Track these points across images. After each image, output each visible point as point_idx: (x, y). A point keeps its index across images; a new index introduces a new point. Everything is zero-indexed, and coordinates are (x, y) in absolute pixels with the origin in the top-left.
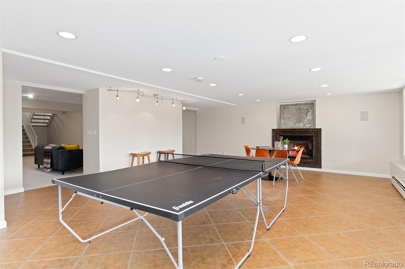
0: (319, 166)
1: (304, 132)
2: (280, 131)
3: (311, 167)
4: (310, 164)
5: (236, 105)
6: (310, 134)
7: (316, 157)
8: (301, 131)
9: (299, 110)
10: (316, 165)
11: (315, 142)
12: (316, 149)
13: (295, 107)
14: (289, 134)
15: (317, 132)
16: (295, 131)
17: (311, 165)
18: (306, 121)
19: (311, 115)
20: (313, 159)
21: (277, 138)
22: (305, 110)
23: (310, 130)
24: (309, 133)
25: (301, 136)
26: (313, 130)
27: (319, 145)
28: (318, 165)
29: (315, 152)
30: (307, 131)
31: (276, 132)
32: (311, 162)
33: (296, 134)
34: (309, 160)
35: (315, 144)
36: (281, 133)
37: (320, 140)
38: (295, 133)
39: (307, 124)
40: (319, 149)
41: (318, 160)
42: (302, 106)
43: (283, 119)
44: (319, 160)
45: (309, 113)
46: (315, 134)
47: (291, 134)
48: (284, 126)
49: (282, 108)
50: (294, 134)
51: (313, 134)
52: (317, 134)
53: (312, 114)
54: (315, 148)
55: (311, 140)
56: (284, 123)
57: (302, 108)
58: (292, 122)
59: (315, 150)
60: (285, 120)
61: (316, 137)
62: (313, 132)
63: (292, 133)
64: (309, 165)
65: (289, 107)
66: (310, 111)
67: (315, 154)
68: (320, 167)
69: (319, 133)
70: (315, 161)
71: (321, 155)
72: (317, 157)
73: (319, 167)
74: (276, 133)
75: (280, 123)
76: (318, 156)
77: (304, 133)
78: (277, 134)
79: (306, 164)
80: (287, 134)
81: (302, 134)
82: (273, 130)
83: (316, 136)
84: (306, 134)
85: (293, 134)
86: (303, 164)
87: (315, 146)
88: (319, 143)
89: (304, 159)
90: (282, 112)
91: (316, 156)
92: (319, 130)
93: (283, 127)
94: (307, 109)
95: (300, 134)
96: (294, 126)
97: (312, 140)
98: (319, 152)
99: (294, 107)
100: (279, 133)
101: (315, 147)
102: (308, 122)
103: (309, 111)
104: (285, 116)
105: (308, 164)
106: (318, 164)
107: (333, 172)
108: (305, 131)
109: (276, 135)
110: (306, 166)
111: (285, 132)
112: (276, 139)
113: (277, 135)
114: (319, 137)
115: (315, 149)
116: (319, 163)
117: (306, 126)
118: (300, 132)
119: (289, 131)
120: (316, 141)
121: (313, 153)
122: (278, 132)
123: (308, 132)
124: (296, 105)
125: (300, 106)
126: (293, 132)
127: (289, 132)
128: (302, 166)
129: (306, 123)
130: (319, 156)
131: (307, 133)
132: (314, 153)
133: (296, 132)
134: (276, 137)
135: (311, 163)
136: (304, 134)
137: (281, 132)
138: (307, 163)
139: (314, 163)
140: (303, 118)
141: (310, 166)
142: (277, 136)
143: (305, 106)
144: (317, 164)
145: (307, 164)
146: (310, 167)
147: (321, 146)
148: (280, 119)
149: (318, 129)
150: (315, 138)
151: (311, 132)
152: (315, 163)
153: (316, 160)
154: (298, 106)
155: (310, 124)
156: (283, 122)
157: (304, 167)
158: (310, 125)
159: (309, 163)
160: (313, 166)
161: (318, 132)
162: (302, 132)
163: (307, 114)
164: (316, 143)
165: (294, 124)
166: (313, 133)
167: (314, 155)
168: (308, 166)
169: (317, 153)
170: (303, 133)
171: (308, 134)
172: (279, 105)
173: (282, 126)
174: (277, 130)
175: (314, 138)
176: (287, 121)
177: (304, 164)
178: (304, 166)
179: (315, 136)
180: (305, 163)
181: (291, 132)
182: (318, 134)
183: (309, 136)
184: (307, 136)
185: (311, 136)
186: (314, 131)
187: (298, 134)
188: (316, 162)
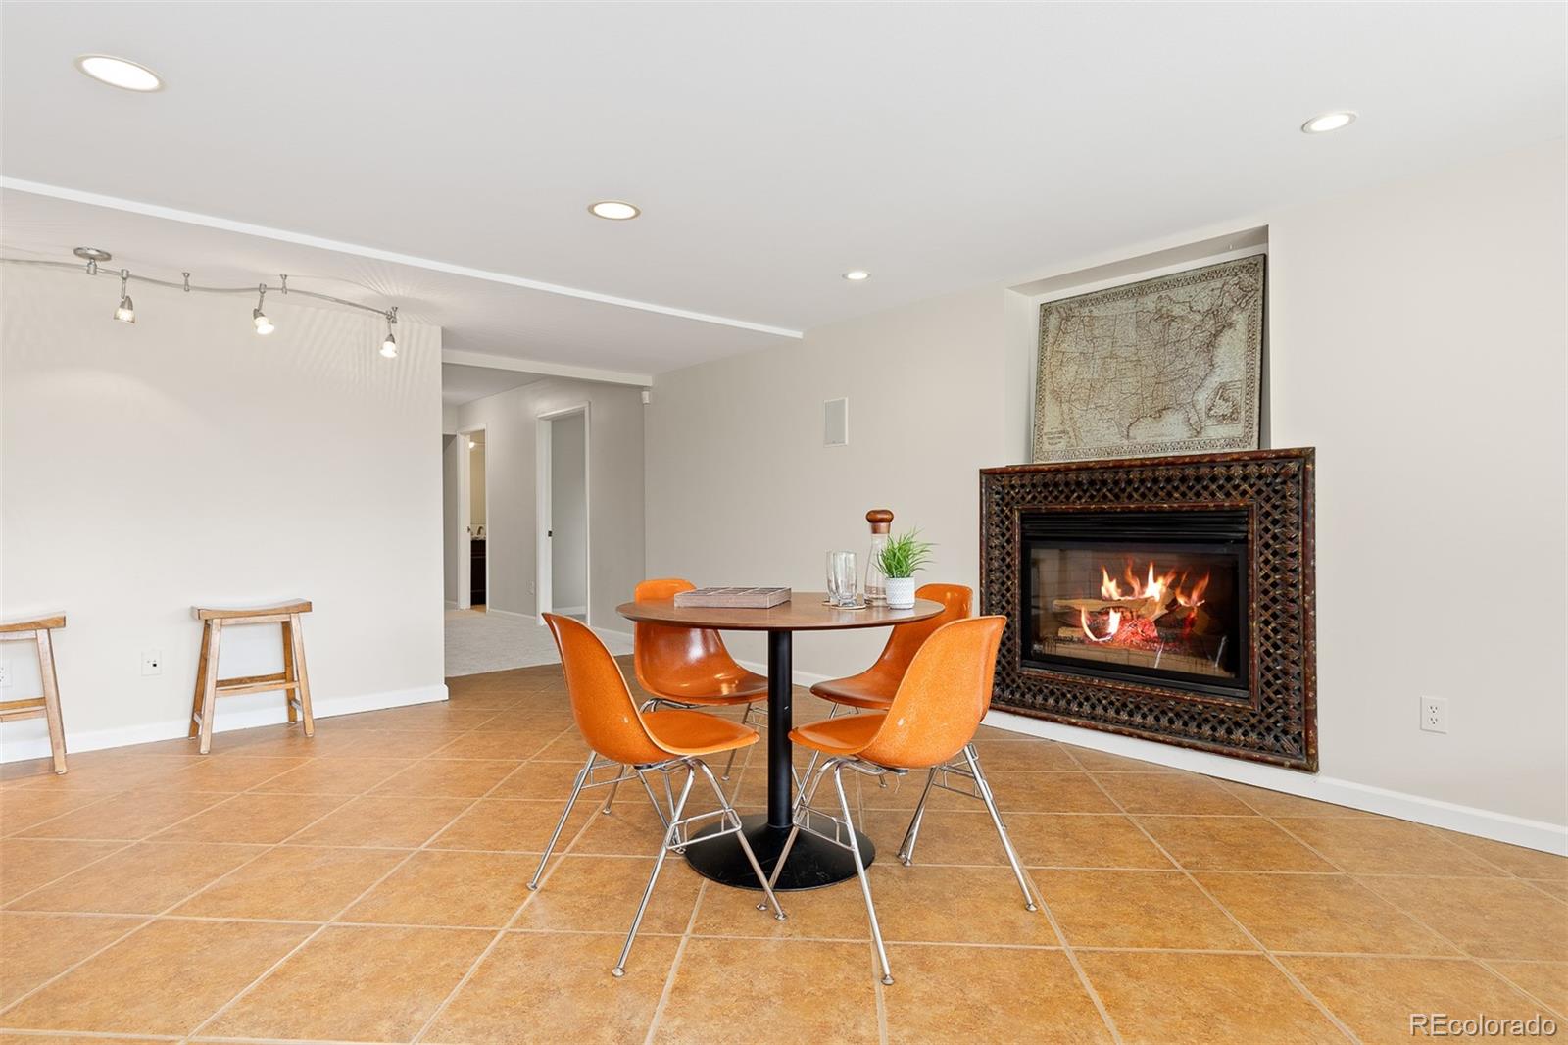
0: (1293, 756)
1: (1183, 480)
2: (1027, 480)
3: (1237, 756)
4: (1229, 732)
5: (798, 335)
6: (1228, 495)
7: (1269, 676)
8: (1161, 473)
9: (1155, 327)
10: (1270, 740)
11: (1267, 561)
12: (1275, 616)
13: (1130, 303)
14: (1079, 498)
15: (1276, 476)
16: (1122, 475)
17: (1238, 735)
18: (1202, 398)
19: (1241, 349)
20: (1247, 689)
21: (1008, 529)
22: (1198, 317)
23: (1228, 467)
24: (1221, 488)
25: (1161, 511)
26: (1245, 466)
27: (1293, 586)
28: (1285, 741)
29: (1267, 638)
30: (1204, 470)
31: (1003, 487)
32: (1237, 710)
33: (1130, 497)
34: (1221, 700)
35: (1266, 577)
36: (1034, 498)
37: (1305, 543)
38: (1123, 491)
39: (1210, 422)
40: (1293, 616)
41: (1286, 703)
42: (1180, 294)
43: (1057, 396)
44: (1295, 700)
45: (1226, 338)
46: (1261, 499)
47: (1092, 497)
48: (1062, 445)
49: (1053, 321)
50: (1117, 497)
51: (1244, 493)
52: (1276, 492)
53: (1250, 347)
54: (1266, 607)
55: (1237, 541)
56: (1062, 423)
57: (1177, 310)
58: (1106, 416)
59: (1267, 623)
60: (1065, 406)
61: (1275, 522)
62: (1245, 478)
63: (1098, 491)
64: (1221, 732)
65: (1095, 313)
66: (1239, 318)
67: (1267, 652)
68: (1304, 757)
69: (1291, 488)
70: (1264, 708)
71: (1310, 661)
72: (1276, 678)
73: (1293, 761)
74: (1003, 499)
75: (1039, 427)
76: (1285, 673)
77: (1183, 489)
78: (1007, 505)
79: (1199, 727)
80: (1068, 498)
81: (1170, 495)
82: (989, 475)
83: (1267, 507)
84: (1198, 495)
85: (1105, 497)
86: (1178, 725)
87: (1266, 592)
88: (1293, 563)
89: (1187, 690)
90: (1048, 353)
91: (1268, 668)
92: (1293, 466)
93: (1055, 454)
94: (1213, 312)
95: (1156, 495)
96: (1126, 442)
97: (1245, 541)
98: (1294, 639)
99: (1127, 305)
100: (1023, 498)
101: (1266, 600)
102: (1223, 408)
103: (1230, 325)
104: (1068, 374)
105: (1214, 729)
106: (1285, 732)
107: (1415, 819)
108: (1190, 471)
109: (1002, 511)
110: (1199, 744)
111: (1056, 485)
112: (1003, 535)
113: (1011, 510)
114: (1294, 518)
115: (1267, 615)
116: (1295, 730)
117: (1204, 436)
118: (1156, 481)
119: (1084, 477)
120: (1275, 554)
121: (1248, 648)
122: (1013, 487)
123: (1214, 479)
124: (1140, 289)
125: (1163, 294)
126: (1104, 483)
127: (1079, 484)
128: (1170, 738)
129: (1209, 416)
130: (1295, 670)
131: (1206, 488)
132: (1257, 647)
133: (1129, 482)
134: (1003, 523)
135: (1237, 725)
136: (1183, 495)
137: (1034, 486)
138: (1207, 720)
139: (1254, 721)
140: (1182, 383)
141: (1229, 743)
142: (1007, 517)
143: (1202, 285)
144: (1277, 738)
145: (1207, 730)
146: (1226, 749)
147: (1309, 586)
148: (1040, 400)
149: (1286, 456)
150: (1267, 530)
151: (1229, 479)
152: (1261, 722)
153: (1270, 701)
154: (1154, 297)
155: (1231, 417)
156: (1052, 414)
157: (1179, 745)
158: (1235, 430)
159: (1222, 722)
160: (1252, 747)
161: (1284, 483)
162: (1169, 480)
163: (1210, 345)
164: (1275, 569)
165: (1120, 426)
166: (1245, 486)
167: (1257, 661)
168: (1211, 746)
169: (1276, 647)
170: (1176, 489)
171: (1213, 494)
172: (1031, 305)
173: (1046, 447)
174: (1008, 473)
175: (1255, 526)
176: (1077, 414)
177: (1185, 724)
178: (1186, 741)
179: (1267, 514)
180: (1192, 717)
181: (1092, 483)
182: (1284, 497)
183: (1220, 509)
184: (1205, 510)
185: (1235, 509)
186: (1252, 468)
187: (1143, 496)
188: (1269, 715)
